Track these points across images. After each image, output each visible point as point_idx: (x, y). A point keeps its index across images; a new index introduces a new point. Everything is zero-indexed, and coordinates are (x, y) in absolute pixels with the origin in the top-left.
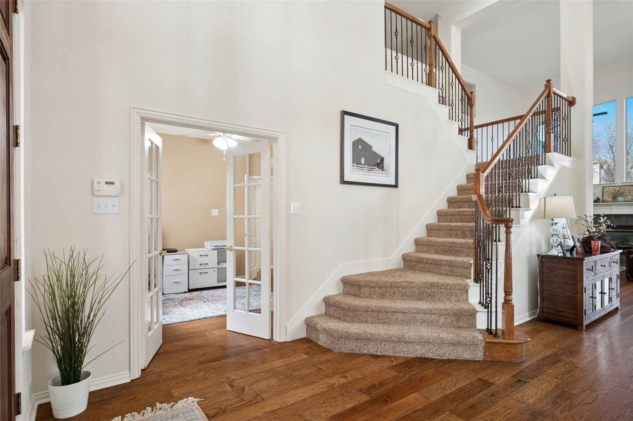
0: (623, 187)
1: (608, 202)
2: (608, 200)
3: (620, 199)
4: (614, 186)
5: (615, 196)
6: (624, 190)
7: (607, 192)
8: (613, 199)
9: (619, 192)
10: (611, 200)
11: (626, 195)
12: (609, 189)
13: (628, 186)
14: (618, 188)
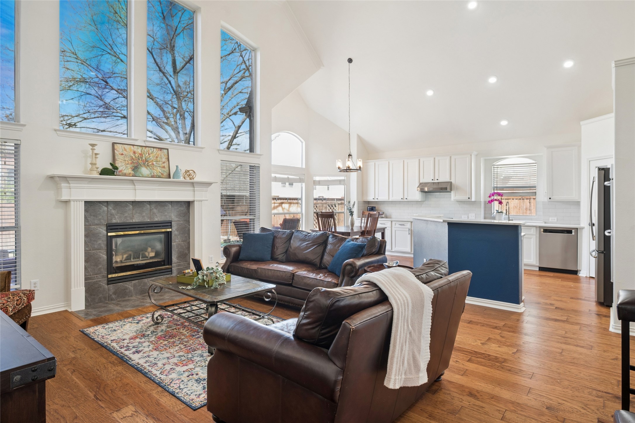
0: (147, 148)
1: (125, 175)
2: (125, 172)
3: (144, 171)
4: (133, 145)
5: (135, 165)
6: (149, 154)
7: (122, 154)
8: (133, 170)
9: (142, 158)
10: (130, 171)
11: (153, 164)
12: (125, 150)
13: (154, 148)
14: (139, 150)
